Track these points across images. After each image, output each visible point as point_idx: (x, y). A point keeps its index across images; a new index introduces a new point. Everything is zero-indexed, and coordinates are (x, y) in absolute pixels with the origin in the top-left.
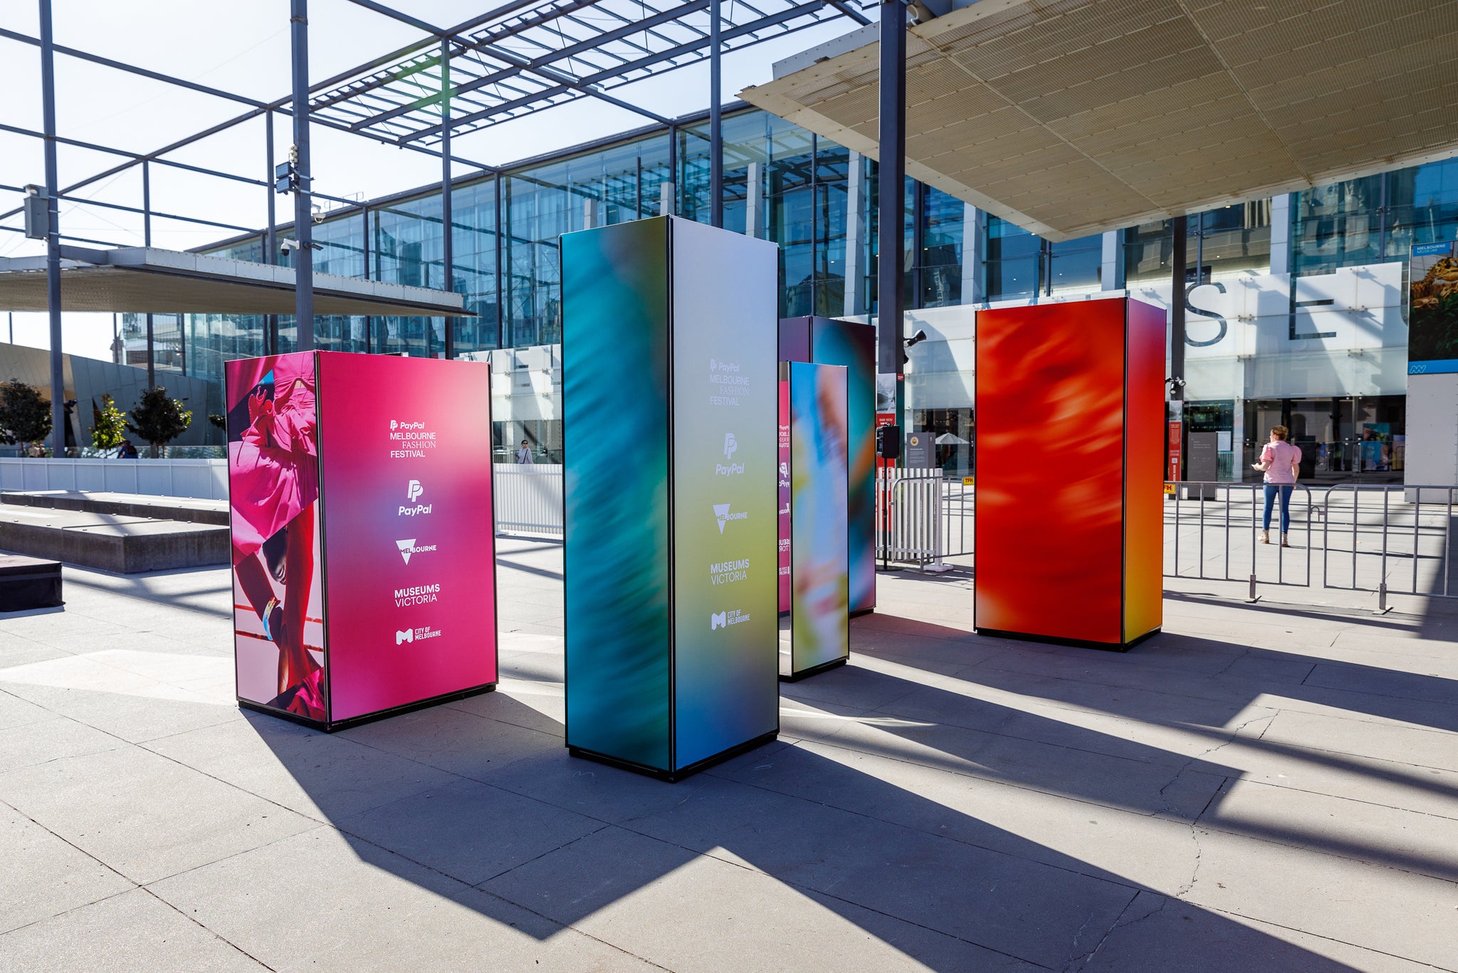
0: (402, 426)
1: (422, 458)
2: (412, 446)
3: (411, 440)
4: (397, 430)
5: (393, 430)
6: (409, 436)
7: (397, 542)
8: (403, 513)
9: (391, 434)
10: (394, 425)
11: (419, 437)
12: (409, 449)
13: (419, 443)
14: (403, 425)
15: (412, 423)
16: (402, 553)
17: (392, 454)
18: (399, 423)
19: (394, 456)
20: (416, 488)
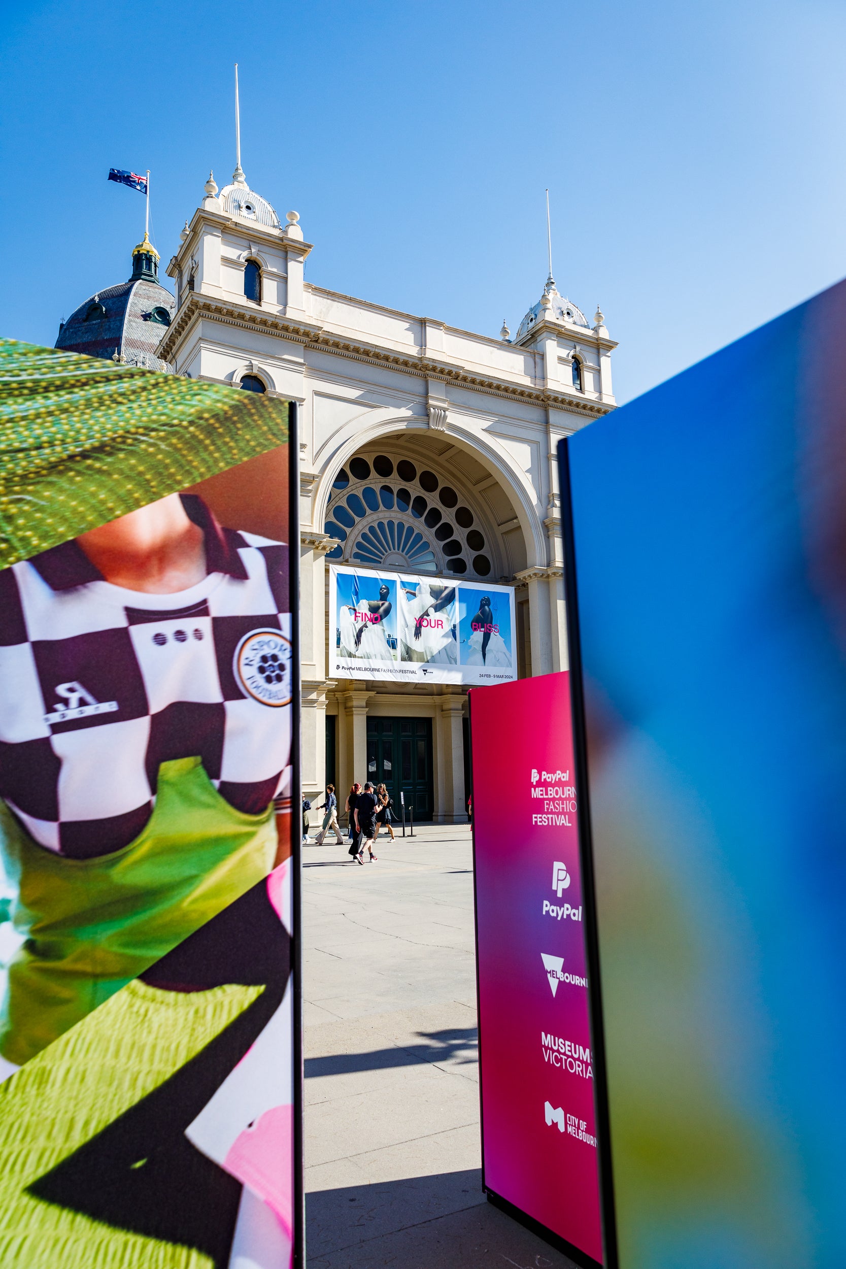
0: (543, 777)
1: (567, 826)
2: (555, 807)
3: (554, 799)
4: (540, 784)
5: (535, 784)
6: (552, 792)
7: (542, 955)
8: (548, 912)
9: (533, 789)
10: (535, 776)
11: (563, 794)
12: (552, 813)
13: (563, 804)
14: (545, 775)
15: (554, 773)
16: (549, 975)
17: (534, 820)
18: (540, 773)
19: (536, 822)
20: (563, 874)
